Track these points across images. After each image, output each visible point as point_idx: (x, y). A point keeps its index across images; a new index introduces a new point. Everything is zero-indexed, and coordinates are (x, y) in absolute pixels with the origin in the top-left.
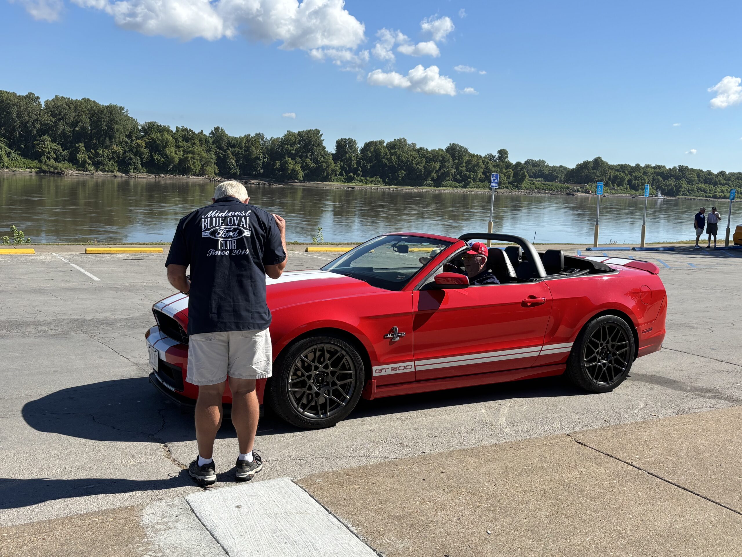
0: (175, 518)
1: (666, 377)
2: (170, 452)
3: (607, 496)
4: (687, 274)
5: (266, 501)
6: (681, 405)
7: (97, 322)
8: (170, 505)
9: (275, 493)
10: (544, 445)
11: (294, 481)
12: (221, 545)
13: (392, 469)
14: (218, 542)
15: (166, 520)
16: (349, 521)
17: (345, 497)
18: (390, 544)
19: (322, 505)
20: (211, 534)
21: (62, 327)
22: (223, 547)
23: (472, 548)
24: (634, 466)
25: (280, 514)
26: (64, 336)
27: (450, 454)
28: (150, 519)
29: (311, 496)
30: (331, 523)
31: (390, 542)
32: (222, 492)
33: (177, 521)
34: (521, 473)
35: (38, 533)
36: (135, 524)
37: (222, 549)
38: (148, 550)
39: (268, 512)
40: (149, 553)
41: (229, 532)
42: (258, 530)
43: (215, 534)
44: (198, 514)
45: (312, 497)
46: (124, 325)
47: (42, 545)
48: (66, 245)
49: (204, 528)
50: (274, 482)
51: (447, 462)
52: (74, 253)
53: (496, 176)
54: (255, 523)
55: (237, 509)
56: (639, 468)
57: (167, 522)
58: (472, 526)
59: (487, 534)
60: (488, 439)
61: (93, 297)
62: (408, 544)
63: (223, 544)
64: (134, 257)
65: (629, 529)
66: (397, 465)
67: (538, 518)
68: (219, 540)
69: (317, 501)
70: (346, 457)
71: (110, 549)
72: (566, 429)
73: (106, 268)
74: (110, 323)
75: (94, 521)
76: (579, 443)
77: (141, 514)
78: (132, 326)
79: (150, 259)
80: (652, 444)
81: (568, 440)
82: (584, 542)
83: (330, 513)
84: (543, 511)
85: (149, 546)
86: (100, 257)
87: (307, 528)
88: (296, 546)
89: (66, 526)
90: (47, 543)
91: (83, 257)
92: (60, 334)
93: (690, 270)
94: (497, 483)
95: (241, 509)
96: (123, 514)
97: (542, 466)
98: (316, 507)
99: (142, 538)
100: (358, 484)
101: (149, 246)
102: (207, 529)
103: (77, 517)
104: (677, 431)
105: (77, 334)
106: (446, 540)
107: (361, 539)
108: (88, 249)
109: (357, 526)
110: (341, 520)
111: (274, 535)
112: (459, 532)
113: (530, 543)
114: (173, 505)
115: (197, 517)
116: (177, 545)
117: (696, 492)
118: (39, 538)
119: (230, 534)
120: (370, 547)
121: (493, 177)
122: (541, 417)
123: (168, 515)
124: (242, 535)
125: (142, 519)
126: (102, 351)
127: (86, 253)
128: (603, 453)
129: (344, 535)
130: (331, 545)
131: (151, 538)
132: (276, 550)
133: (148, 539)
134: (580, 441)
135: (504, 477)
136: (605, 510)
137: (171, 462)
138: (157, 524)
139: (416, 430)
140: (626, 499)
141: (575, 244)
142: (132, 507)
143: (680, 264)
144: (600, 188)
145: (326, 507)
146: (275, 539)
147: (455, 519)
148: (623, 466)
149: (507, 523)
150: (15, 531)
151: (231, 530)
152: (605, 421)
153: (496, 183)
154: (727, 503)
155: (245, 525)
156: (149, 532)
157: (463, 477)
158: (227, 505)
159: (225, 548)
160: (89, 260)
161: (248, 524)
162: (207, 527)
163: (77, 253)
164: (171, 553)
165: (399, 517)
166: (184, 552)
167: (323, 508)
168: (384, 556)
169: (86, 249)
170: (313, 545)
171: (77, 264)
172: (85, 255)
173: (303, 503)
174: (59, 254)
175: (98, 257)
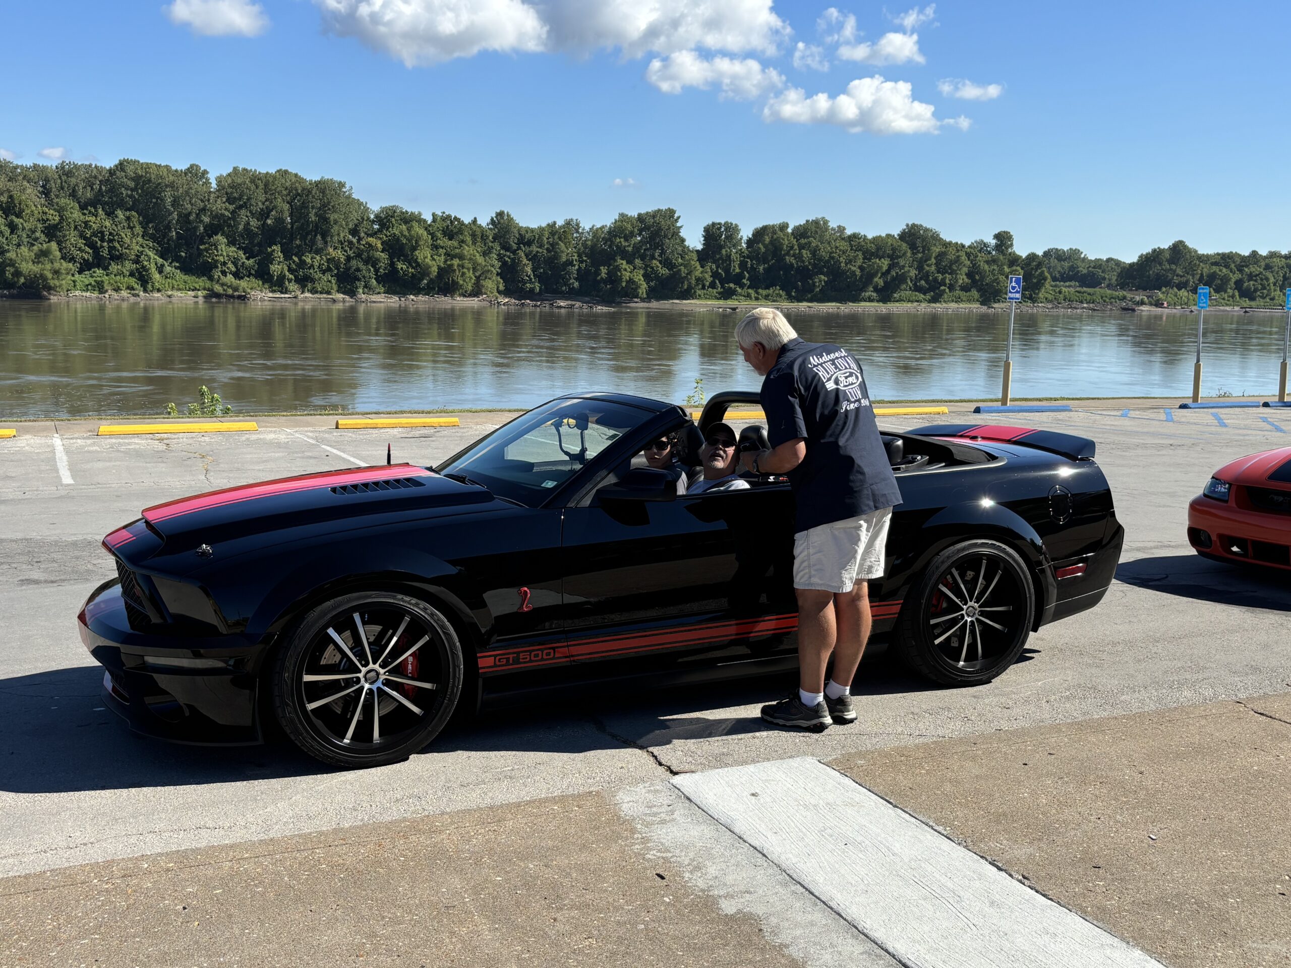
0: (667, 808)
5: (793, 788)
9: (801, 777)
10: (1203, 717)
11: (822, 761)
12: (750, 845)
13: (969, 749)
15: (654, 809)
16: (930, 817)
17: (910, 785)
18: (1003, 849)
19: (878, 795)
20: (730, 830)
22: (755, 848)
23: (1133, 858)
25: (821, 807)
28: (632, 809)
29: (857, 783)
30: (904, 821)
31: (1002, 847)
33: (672, 812)
34: (1178, 756)
36: (613, 814)
37: (755, 851)
38: (649, 849)
39: (802, 803)
40: (652, 853)
41: (755, 829)
42: (797, 827)
43: (736, 830)
44: (698, 803)
45: (859, 785)
48: (298, 415)
49: (714, 821)
50: (795, 762)
51: (1053, 740)
52: (317, 429)
53: (1017, 281)
54: (789, 817)
55: (753, 798)
57: (658, 814)
58: (1123, 829)
59: (1150, 839)
60: (1097, 710)
62: (1030, 850)
63: (753, 844)
64: (417, 433)
66: (975, 744)
67: (1226, 819)
68: (745, 837)
69: (870, 790)
71: (594, 846)
72: (1223, 696)
73: (379, 452)
75: (553, 810)
76: (1261, 714)
77: (615, 802)
79: (444, 437)
81: (1241, 709)
83: (895, 806)
85: (648, 843)
86: (362, 434)
87: (870, 826)
88: (863, 849)
90: (502, 835)
91: (335, 434)
94: (1143, 769)
95: (759, 797)
97: (1210, 747)
98: (873, 798)
99: (634, 833)
100: (924, 769)
101: (431, 415)
102: (721, 824)
103: (527, 805)
106: (1089, 847)
107: (956, 842)
108: (340, 422)
109: (944, 825)
110: (917, 816)
111: (824, 834)
112: (1105, 836)
113: (1224, 853)
115: (699, 807)
116: (687, 843)
119: (757, 831)
120: (975, 853)
121: (1011, 282)
123: (655, 803)
124: (776, 833)
125: (620, 809)
127: (337, 428)
129: (929, 837)
130: (914, 849)
131: (645, 833)
132: (835, 854)
133: (641, 834)
134: (1262, 711)
135: (1152, 761)
138: (646, 815)
141: (1156, 398)
142: (598, 793)
144: (1202, 297)
145: (887, 799)
146: (827, 840)
149: (1177, 825)
150: (449, 820)
151: (758, 826)
153: (1018, 292)
155: (775, 820)
156: (639, 826)
157: (1086, 761)
158: (737, 792)
159: (759, 849)
160: (347, 438)
161: (779, 818)
162: (721, 822)
163: (324, 428)
164: (683, 854)
165: (1005, 815)
166: (701, 852)
167: (881, 800)
168: (1000, 865)
169: (337, 422)
170: (888, 848)
171: (330, 446)
172: (337, 432)
173: (850, 792)
174: (295, 429)
175: (359, 434)
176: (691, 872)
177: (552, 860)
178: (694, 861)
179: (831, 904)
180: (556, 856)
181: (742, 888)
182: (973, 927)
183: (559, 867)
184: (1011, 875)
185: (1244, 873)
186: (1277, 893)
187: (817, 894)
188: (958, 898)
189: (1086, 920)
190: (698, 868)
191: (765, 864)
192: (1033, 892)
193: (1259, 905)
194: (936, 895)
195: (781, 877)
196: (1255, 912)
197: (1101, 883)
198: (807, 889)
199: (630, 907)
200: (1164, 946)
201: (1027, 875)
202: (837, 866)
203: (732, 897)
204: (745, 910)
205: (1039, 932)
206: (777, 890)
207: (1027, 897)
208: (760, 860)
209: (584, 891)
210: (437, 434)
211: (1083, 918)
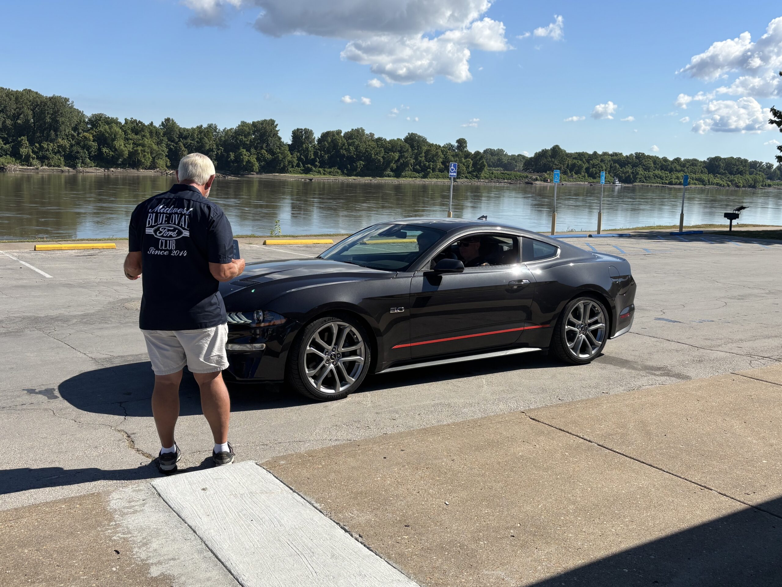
0: (142, 502)
1: (619, 357)
2: (133, 442)
3: (558, 468)
4: (642, 259)
5: (232, 483)
6: (632, 383)
7: (51, 319)
8: (136, 491)
9: (240, 475)
10: (500, 422)
11: (258, 463)
12: (188, 525)
13: (354, 449)
14: (186, 523)
15: (133, 504)
16: (313, 498)
17: (309, 476)
18: (353, 517)
19: (286, 485)
20: (179, 515)
21: (15, 325)
22: (191, 527)
23: (431, 518)
24: (585, 439)
25: (245, 495)
26: (17, 333)
27: (410, 434)
28: (117, 504)
29: (275, 477)
30: (295, 501)
31: (353, 515)
32: (188, 476)
33: (144, 505)
34: (478, 449)
35: (5, 521)
36: (102, 509)
37: (190, 529)
38: (117, 532)
39: (234, 493)
40: (118, 535)
41: (195, 513)
42: (224, 510)
43: (183, 515)
44: (164, 497)
45: (276, 478)
46: (80, 321)
47: (9, 532)
48: (13, 242)
49: (171, 510)
50: (239, 465)
51: (407, 441)
52: (22, 250)
53: (454, 166)
54: (221, 504)
55: (203, 491)
56: (589, 441)
57: (134, 506)
58: (431, 499)
59: (445, 505)
60: (447, 419)
61: (45, 294)
62: (370, 516)
63: (190, 524)
64: (86, 253)
65: (578, 496)
66: (359, 446)
67: (494, 488)
68: (187, 520)
69: (281, 482)
70: (309, 441)
71: (79, 533)
72: (522, 407)
73: (57, 265)
74: (64, 320)
75: (61, 508)
76: (533, 419)
77: (107, 500)
78: (88, 322)
79: (103, 255)
80: (602, 419)
81: (522, 417)
82: (537, 509)
83: (294, 492)
84: (499, 482)
85: (118, 528)
86: (50, 254)
87: (272, 506)
88: (262, 523)
89: (33, 513)
90: (15, 529)
91: (32, 254)
92: (13, 332)
93: (645, 255)
94: (455, 458)
95: (207, 491)
96: (90, 500)
97: (498, 442)
98: (281, 487)
99: (110, 521)
100: (321, 464)
101: (101, 241)
102: (174, 511)
103: (43, 505)
104: (627, 406)
105: (31, 331)
106: (406, 512)
107: (325, 514)
108: (37, 246)
109: (321, 503)
110: (305, 498)
111: (240, 514)
112: (419, 504)
113: (486, 511)
114: (140, 490)
115: (164, 500)
116: (145, 527)
117: (641, 460)
118: (6, 525)
119: (196, 515)
120: (334, 521)
121: (451, 166)
122: (498, 397)
123: (135, 499)
125: (109, 505)
126: (58, 347)
127: (35, 250)
128: (556, 428)
129: (308, 511)
130: (296, 521)
131: (119, 521)
132: (243, 528)
133: (116, 522)
134: (534, 418)
135: (461, 452)
136: (557, 479)
137: (135, 452)
138: (124, 508)
139: (377, 413)
140: (577, 469)
142: (99, 493)
143: (635, 249)
144: (556, 176)
145: (291, 486)
146: (241, 518)
147: (415, 492)
148: (575, 439)
149: (464, 494)
151: (198, 511)
152: (559, 399)
153: (454, 172)
154: (669, 469)
155: (211, 506)
156: (117, 516)
157: (422, 454)
158: (193, 488)
159: (193, 527)
160: (39, 257)
161: (214, 505)
162: (174, 509)
163: (26, 250)
164: (139, 535)
165: (361, 493)
166: (152, 532)
167: (287, 488)
168: (347, 528)
169: (35, 246)
170: (279, 522)
171: (26, 262)
172: (34, 253)
173: (268, 484)
174: (7, 251)
175: (49, 254)
176: (139, 548)
177: (43, 546)
178: (145, 539)
179: (227, 564)
180: (48, 542)
181: (170, 556)
182: (315, 575)
183: (46, 550)
184: (352, 536)
185: (495, 524)
186: (509, 536)
187: (220, 557)
188: (312, 554)
189: (389, 564)
190: (145, 544)
191: (193, 538)
192: (362, 546)
193: (497, 545)
194: (299, 553)
195: (200, 547)
196: (493, 550)
197: (406, 537)
198: (214, 554)
199: (85, 577)
200: (431, 577)
201: (361, 534)
202: (241, 536)
203: (161, 564)
204: (166, 573)
205: (356, 575)
206: (193, 557)
207: (356, 550)
208: (191, 535)
209: (57, 568)
210: (101, 254)
211: (388, 562)
